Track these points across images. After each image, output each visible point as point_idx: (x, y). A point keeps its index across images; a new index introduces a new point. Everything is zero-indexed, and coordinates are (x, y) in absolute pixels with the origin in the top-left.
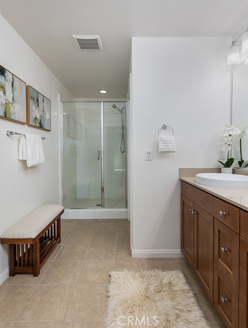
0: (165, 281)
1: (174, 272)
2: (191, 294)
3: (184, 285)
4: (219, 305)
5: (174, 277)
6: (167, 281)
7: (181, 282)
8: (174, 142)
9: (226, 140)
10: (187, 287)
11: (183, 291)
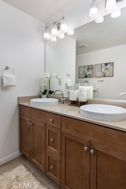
0: (13, 177)
1: (18, 168)
2: (31, 176)
3: (26, 172)
4: (49, 172)
5: (19, 171)
6: (15, 176)
7: (24, 172)
8: (15, 79)
9: (45, 80)
10: (28, 173)
11: (27, 176)
